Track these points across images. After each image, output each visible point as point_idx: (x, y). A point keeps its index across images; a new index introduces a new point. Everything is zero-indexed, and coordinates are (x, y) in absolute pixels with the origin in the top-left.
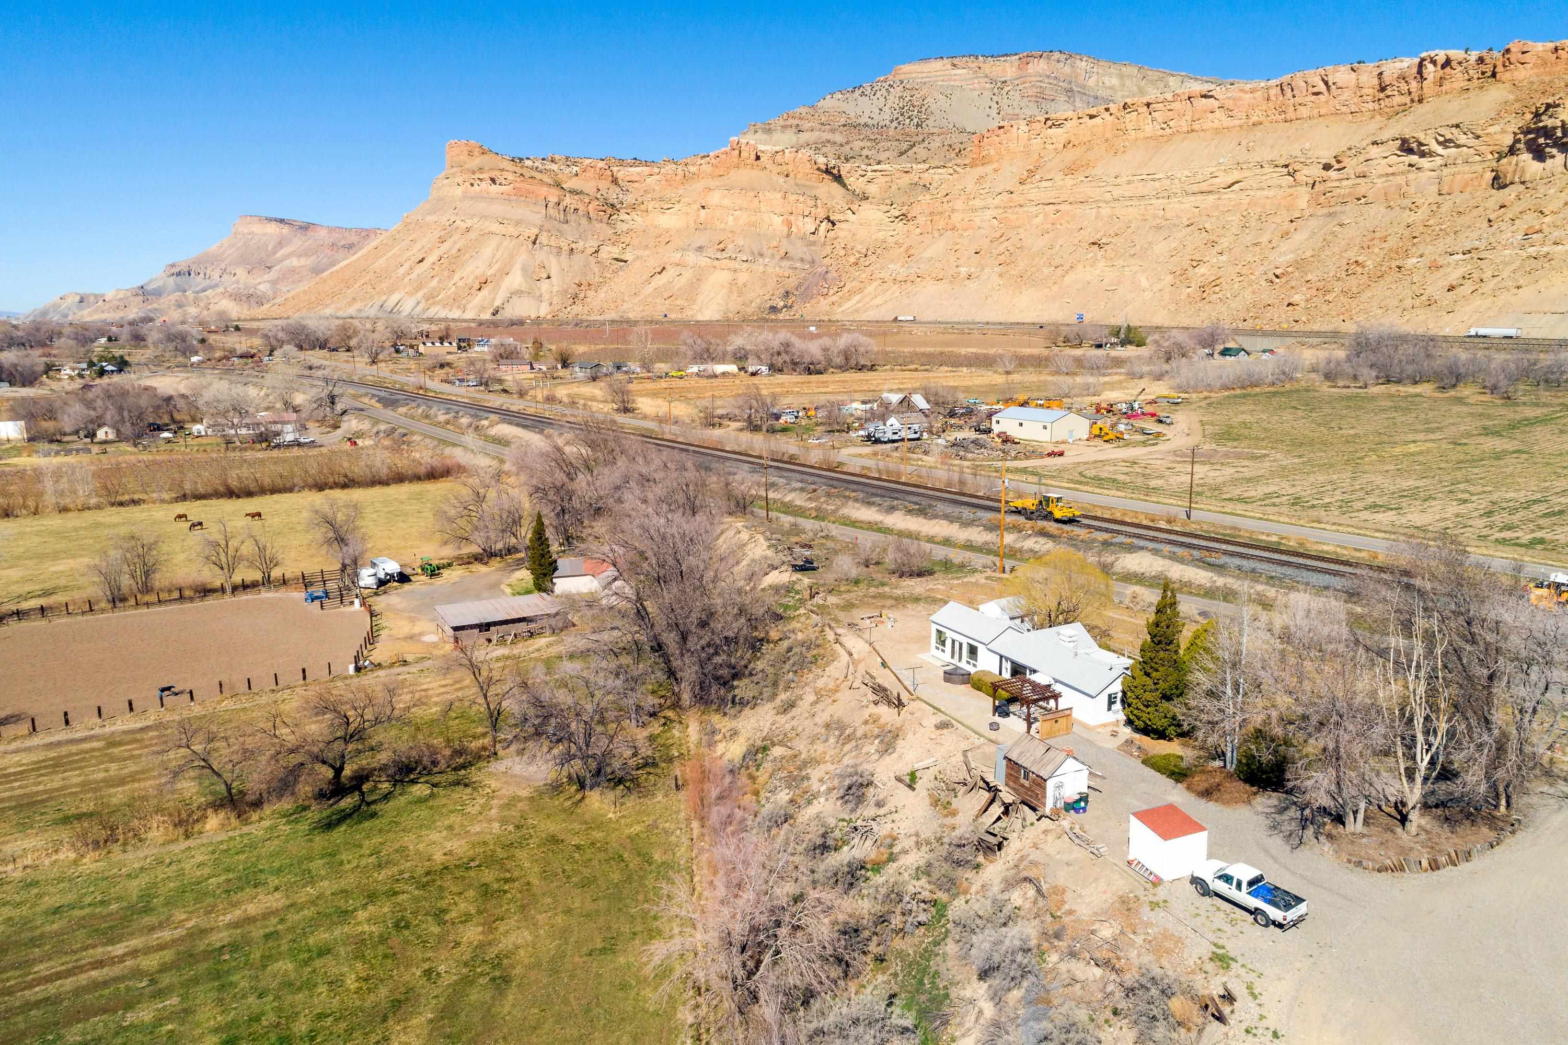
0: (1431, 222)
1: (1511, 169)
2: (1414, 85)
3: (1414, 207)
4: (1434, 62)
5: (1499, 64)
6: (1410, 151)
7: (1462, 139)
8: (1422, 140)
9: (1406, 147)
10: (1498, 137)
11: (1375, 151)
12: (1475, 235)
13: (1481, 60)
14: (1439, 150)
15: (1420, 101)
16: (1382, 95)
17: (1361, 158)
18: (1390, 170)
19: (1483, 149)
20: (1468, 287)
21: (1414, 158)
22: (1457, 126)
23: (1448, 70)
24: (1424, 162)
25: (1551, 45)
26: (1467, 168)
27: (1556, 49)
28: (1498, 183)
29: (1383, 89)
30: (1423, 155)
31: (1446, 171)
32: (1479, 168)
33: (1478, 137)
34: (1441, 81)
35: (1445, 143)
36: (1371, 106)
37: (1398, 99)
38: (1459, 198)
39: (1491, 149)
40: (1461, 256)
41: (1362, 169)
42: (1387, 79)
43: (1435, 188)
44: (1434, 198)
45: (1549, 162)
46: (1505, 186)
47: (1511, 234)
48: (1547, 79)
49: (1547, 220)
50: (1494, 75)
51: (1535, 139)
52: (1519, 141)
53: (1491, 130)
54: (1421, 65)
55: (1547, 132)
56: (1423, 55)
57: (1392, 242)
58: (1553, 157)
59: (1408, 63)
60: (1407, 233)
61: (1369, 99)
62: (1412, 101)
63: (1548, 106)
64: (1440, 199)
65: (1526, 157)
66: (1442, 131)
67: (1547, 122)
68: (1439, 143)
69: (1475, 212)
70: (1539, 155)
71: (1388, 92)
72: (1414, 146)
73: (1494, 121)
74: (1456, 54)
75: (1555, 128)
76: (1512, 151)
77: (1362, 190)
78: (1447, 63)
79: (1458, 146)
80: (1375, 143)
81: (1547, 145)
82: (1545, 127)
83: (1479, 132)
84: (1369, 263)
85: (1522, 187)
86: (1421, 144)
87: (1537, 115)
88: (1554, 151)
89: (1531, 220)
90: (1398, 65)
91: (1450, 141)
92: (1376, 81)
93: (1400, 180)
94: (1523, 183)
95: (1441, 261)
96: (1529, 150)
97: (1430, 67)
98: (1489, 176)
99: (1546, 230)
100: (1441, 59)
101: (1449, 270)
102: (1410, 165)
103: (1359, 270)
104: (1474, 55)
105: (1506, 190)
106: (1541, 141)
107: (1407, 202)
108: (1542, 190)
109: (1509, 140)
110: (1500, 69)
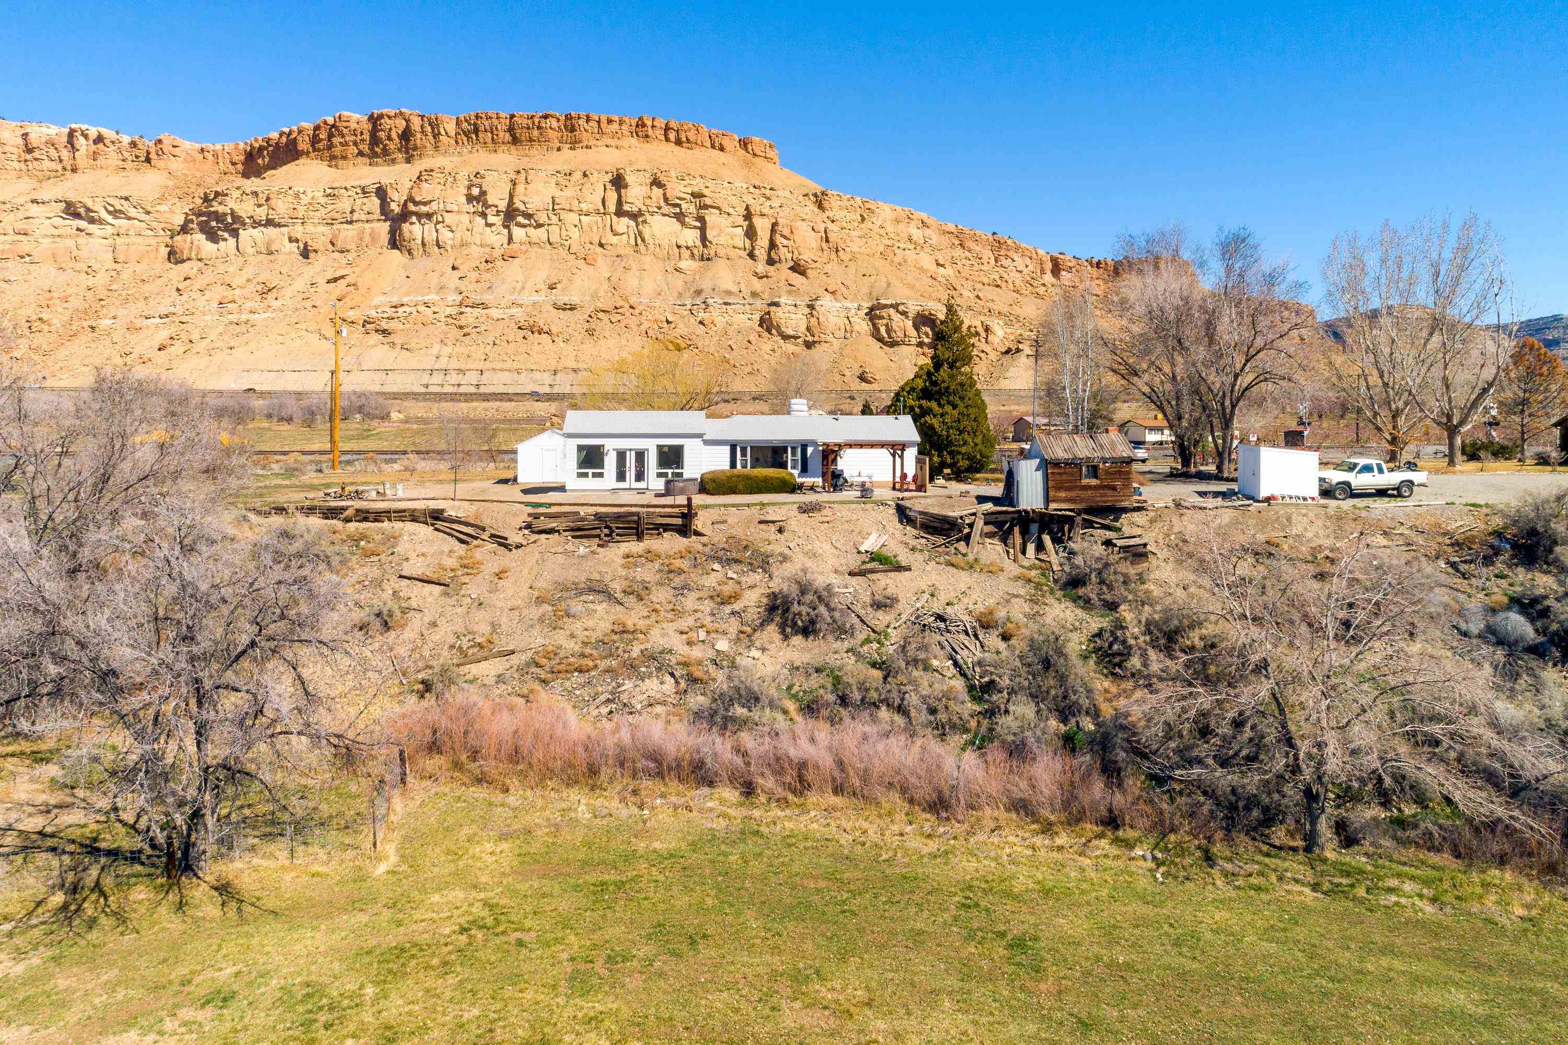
0: (114, 287)
1: (187, 245)
2: (65, 154)
3: (90, 271)
4: (86, 136)
5: (153, 150)
6: (77, 216)
7: (133, 212)
8: (90, 204)
9: (71, 211)
10: (168, 216)
11: (34, 210)
12: (169, 301)
13: (134, 144)
14: (110, 219)
15: (74, 170)
16: (29, 157)
17: (21, 214)
18: (56, 232)
19: (154, 224)
20: (178, 348)
21: (83, 224)
22: (126, 199)
23: (101, 146)
24: (92, 228)
25: (198, 146)
26: (139, 240)
27: (202, 150)
28: (174, 256)
29: (29, 151)
30: (92, 221)
31: (119, 240)
32: (153, 241)
33: (148, 213)
34: (95, 156)
35: (116, 213)
36: (16, 165)
37: (47, 164)
38: (139, 268)
39: (163, 225)
40: (158, 320)
41: (21, 225)
42: (34, 139)
43: (110, 256)
44: (111, 265)
45: (222, 243)
46: (183, 261)
47: (206, 303)
48: (198, 174)
49: (237, 292)
50: (148, 160)
51: (207, 222)
52: (192, 221)
53: (158, 208)
54: (71, 134)
55: (219, 217)
56: (74, 126)
57: (75, 303)
58: (226, 240)
59: (57, 132)
60: (90, 294)
61: (14, 157)
62: (64, 169)
63: (217, 194)
64: (117, 266)
65: (200, 237)
66: (111, 201)
67: (216, 207)
68: (109, 212)
69: (159, 282)
70: (213, 237)
71: (37, 154)
72: (82, 211)
73: (162, 199)
74: (109, 134)
75: (225, 214)
76: (184, 229)
77: (26, 247)
78: (99, 139)
79: (129, 218)
80: (34, 201)
81: (219, 228)
82: (216, 212)
83: (149, 209)
84: (55, 321)
85: (200, 264)
86: (88, 210)
87: (206, 199)
88: (226, 235)
89: (219, 292)
90: (45, 130)
91: (121, 212)
92: (20, 141)
93: (70, 243)
94: (200, 260)
95: (139, 322)
96: (202, 231)
97: (82, 139)
98: (164, 251)
99: (240, 302)
100: (93, 132)
101: (150, 332)
102: (78, 229)
103: (46, 328)
104: (126, 139)
105: (186, 265)
106: (214, 224)
107: (82, 266)
108: (221, 268)
109: (179, 220)
110: (153, 156)
